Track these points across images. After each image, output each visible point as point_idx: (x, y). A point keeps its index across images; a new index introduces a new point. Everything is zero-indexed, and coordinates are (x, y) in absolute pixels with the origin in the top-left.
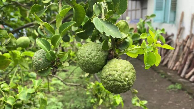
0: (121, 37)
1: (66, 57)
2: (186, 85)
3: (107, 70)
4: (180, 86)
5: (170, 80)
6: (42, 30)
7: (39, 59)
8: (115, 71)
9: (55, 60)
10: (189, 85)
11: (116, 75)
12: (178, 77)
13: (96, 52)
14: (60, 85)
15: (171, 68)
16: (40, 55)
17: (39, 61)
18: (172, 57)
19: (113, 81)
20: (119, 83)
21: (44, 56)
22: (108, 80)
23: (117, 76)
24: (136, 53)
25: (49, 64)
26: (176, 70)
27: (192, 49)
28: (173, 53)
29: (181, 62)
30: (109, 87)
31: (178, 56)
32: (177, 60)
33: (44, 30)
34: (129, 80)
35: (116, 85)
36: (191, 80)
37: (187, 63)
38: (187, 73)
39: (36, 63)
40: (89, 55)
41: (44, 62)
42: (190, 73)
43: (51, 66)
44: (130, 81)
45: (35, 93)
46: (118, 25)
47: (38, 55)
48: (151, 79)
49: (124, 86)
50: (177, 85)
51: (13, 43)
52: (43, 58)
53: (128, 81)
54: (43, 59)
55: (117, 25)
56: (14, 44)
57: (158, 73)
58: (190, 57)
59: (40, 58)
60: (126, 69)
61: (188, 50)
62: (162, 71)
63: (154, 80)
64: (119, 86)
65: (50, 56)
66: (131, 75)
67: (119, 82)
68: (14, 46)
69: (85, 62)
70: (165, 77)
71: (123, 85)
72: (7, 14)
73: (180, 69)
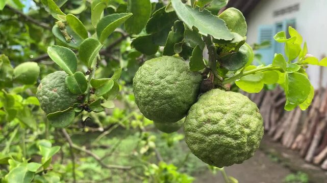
0: (233, 39)
1: (109, 86)
2: (315, 175)
3: (202, 111)
4: (305, 177)
5: (287, 167)
6: (62, 29)
7: (51, 90)
8: (220, 113)
9: (86, 92)
10: (321, 175)
11: (223, 122)
12: (301, 160)
13: (175, 72)
14: (95, 173)
15: (288, 145)
16: (54, 80)
17: (51, 92)
18: (289, 126)
19: (215, 136)
20: (229, 139)
21: (63, 84)
22: (203, 133)
23: (225, 122)
24: (258, 82)
25: (72, 100)
26: (298, 150)
27: (324, 113)
28: (292, 120)
29: (305, 135)
30: (204, 150)
31: (300, 125)
32: (298, 132)
33: (66, 30)
34: (252, 133)
35: (221, 145)
36: (324, 166)
37: (317, 137)
38: (316, 154)
39: (44, 97)
40: (161, 78)
41: (62, 95)
42: (322, 155)
43: (75, 106)
44: (254, 137)
45: (43, 173)
46: (225, 17)
47: (51, 81)
48: (255, 163)
49: (240, 147)
50: (300, 176)
51: (5, 74)
52: (60, 86)
53: (248, 135)
54: (61, 89)
55: (222, 17)
56: (8, 76)
57: (267, 153)
58: (321, 126)
59: (53, 87)
60: (244, 109)
61: (316, 114)
62: (273, 151)
63: (261, 165)
64: (228, 146)
65: (74, 84)
66: (256, 123)
67: (229, 136)
68: (8, 79)
69: (152, 94)
70: (279, 161)
71: (238, 143)
72: (6, 38)
73: (305, 147)
